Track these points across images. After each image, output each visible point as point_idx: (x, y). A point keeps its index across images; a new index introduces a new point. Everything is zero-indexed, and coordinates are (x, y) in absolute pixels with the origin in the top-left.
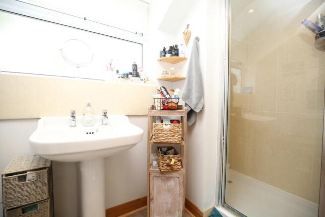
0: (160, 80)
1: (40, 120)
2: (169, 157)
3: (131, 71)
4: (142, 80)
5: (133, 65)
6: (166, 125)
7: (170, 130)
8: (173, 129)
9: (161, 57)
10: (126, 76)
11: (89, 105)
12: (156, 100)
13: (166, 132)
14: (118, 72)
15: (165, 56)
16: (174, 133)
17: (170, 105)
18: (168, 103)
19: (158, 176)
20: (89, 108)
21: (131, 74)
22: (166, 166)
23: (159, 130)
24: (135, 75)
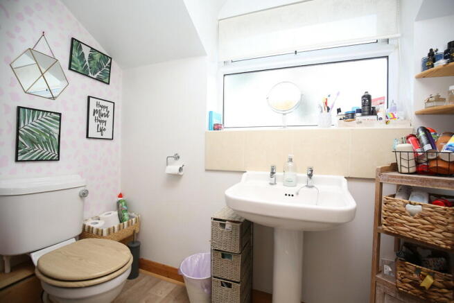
0: (421, 115)
1: (245, 174)
2: (420, 270)
3: (360, 107)
4: (381, 119)
5: (364, 96)
6: (410, 203)
7: (422, 217)
8: (430, 216)
9: (423, 70)
10: (350, 116)
11: (291, 160)
12: (398, 154)
13: (411, 218)
14: (339, 111)
15: (433, 66)
16: (433, 224)
17: (433, 164)
18: (429, 161)
19: (393, 295)
20: (290, 164)
21: (359, 111)
22: (410, 283)
23: (394, 211)
24: (366, 113)
